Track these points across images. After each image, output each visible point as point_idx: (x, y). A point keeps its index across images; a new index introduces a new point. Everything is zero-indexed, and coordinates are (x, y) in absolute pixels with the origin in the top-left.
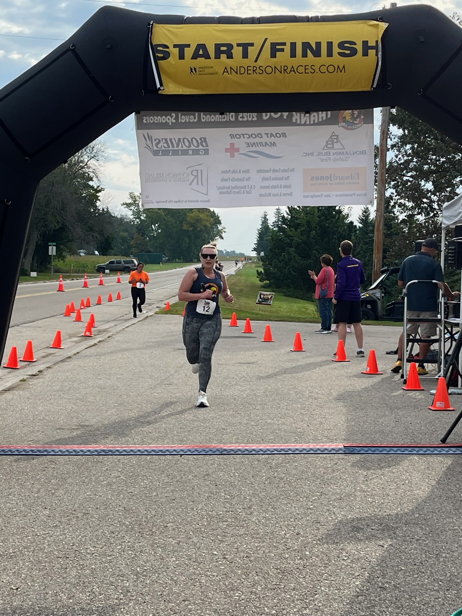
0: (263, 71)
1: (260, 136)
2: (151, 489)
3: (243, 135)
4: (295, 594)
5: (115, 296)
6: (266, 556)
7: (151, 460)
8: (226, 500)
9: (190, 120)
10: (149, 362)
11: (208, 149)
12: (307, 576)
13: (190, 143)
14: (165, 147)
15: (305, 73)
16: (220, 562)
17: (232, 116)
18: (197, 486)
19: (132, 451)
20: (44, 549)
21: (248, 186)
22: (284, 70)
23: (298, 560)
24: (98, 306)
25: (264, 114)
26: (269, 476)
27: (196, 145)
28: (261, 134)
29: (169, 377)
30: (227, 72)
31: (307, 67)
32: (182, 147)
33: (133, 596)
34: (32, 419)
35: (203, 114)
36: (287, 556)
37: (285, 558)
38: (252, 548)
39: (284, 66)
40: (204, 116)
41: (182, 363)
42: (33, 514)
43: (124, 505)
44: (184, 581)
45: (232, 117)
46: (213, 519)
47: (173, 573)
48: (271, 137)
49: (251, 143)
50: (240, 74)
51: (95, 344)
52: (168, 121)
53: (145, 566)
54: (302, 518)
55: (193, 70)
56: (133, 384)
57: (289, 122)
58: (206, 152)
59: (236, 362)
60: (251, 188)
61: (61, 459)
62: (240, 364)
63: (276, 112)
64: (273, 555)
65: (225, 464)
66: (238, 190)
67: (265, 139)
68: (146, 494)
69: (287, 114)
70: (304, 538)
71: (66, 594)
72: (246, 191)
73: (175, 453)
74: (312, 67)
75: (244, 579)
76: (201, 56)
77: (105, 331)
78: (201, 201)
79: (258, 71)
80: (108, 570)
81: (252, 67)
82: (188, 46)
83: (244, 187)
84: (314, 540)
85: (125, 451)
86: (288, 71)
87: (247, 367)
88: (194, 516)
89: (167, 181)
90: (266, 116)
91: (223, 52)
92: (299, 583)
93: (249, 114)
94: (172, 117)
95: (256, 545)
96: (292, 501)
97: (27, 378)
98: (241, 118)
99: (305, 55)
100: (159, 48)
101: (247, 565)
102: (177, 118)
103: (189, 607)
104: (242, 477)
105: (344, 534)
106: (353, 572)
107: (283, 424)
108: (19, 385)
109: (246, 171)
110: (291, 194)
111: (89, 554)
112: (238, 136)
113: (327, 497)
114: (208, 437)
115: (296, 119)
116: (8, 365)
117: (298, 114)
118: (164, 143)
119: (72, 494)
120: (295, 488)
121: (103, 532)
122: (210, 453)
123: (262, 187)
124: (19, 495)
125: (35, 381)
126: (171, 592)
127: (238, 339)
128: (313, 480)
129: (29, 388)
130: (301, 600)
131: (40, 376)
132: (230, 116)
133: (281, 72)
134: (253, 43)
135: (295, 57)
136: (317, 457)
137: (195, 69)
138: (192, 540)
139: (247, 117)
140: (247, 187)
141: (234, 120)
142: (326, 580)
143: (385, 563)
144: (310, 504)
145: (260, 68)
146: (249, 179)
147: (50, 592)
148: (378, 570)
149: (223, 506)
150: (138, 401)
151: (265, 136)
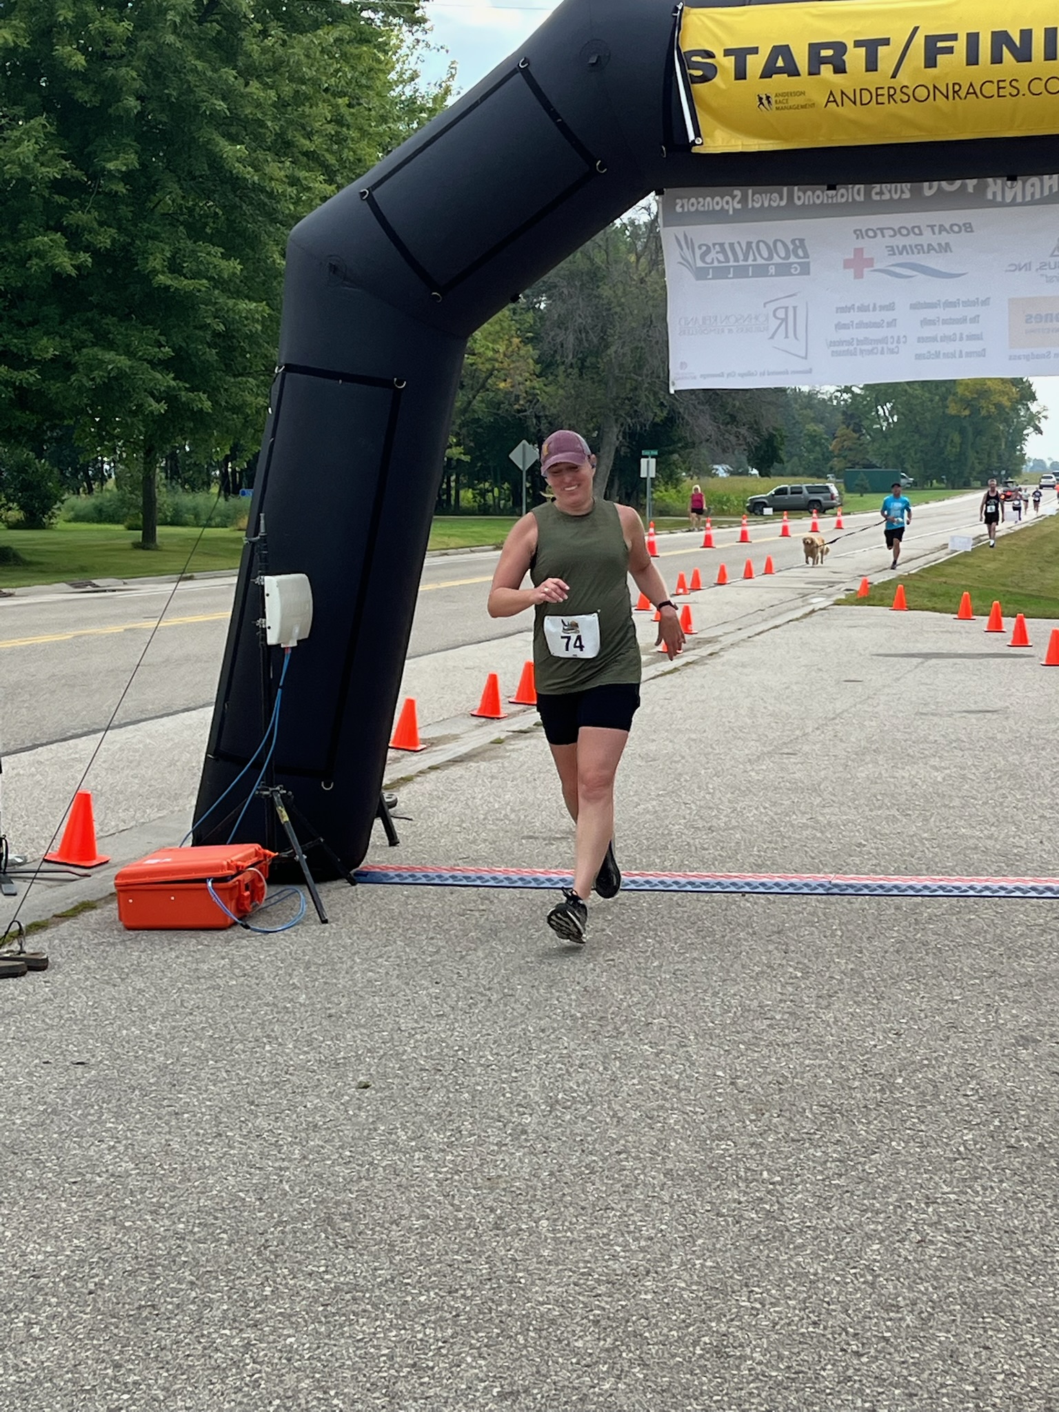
0: (910, 96)
1: (917, 231)
2: (654, 955)
3: (881, 230)
4: (835, 1151)
5: (758, 567)
6: (815, 1083)
7: (680, 902)
8: (791, 981)
9: (772, 203)
10: (770, 708)
11: (809, 263)
12: (875, 1122)
13: (772, 251)
14: (719, 262)
15: (999, 96)
16: (719, 1091)
17: (859, 191)
18: (748, 953)
19: (647, 882)
20: (403, 1054)
21: (892, 337)
22: (954, 92)
23: (875, 1092)
24: (719, 587)
25: (926, 184)
26: (903, 938)
27: (783, 254)
28: (919, 227)
29: (797, 738)
30: (835, 101)
31: (1002, 84)
32: (755, 260)
33: (526, 1140)
34: (482, 817)
35: (799, 190)
36: (857, 1084)
37: (850, 1088)
38: (795, 1068)
39: (954, 84)
40: (801, 194)
41: (840, 711)
42: (408, 991)
43: (589, 983)
44: (635, 1119)
45: (859, 193)
46: (746, 1014)
47: (621, 1106)
48: (940, 233)
49: (898, 247)
50: (862, 104)
51: (676, 670)
52: (726, 207)
53: (576, 1091)
54: (926, 1017)
55: (765, 101)
56: (717, 751)
57: (978, 200)
58: (805, 269)
59: (959, 709)
60: (898, 342)
61: (506, 894)
62: (964, 714)
63: (951, 178)
64: (830, 1082)
65: (824, 915)
66: (869, 347)
67: (927, 238)
68: (640, 963)
69: (975, 181)
70: (908, 1055)
71: (410, 1132)
72: (889, 349)
73: (733, 889)
74: (1014, 83)
75: (751, 1121)
76: (780, 71)
77: (710, 642)
78: (794, 372)
79: (898, 96)
80: (504, 1095)
81: (886, 89)
82: (755, 51)
83: (884, 340)
84: (927, 1059)
85: (634, 882)
86: (963, 93)
87: (978, 719)
88: (713, 1007)
89: (723, 331)
90: (930, 188)
91: (826, 61)
92: (854, 1134)
93: (893, 185)
94: (733, 197)
95: (807, 1062)
96: (922, 986)
97: (508, 737)
98: (877, 194)
99: (997, 59)
100: (694, 59)
101: (770, 1098)
102: (744, 200)
103: (624, 1163)
104: (847, 938)
105: (995, 1050)
106: (971, 1118)
107: (990, 837)
108: (485, 751)
109: (886, 306)
110: (982, 354)
111: (482, 1065)
112: (871, 234)
113: (1001, 980)
114: (817, 861)
115: (994, 194)
116: (480, 710)
117: (999, 181)
118: (717, 252)
119: (498, 959)
120: (946, 962)
121: (523, 1029)
122: (806, 890)
123: (920, 340)
124: (398, 957)
125: (520, 744)
126: (602, 1136)
127: (992, 661)
128: (991, 949)
129: (502, 757)
130: (840, 1161)
131: (534, 734)
132: (857, 192)
133: (947, 97)
134: (888, 40)
135: (977, 64)
136: (1023, 905)
137: (768, 98)
138: (685, 1049)
139: (890, 191)
140: (890, 340)
141: (862, 199)
142: (910, 1129)
143: (1046, 1104)
144: (959, 991)
145: (904, 90)
146: (892, 324)
147: (383, 1128)
148: (1023, 1116)
149: (779, 990)
150: (711, 786)
151: (927, 232)
